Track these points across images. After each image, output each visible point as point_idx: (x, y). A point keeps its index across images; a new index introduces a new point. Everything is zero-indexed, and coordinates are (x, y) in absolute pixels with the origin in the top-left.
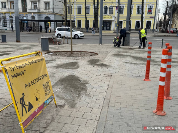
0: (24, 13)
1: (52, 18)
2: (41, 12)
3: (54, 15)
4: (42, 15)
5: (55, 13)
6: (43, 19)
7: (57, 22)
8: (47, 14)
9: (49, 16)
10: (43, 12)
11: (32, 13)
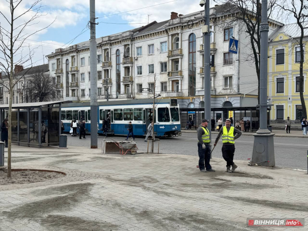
0: (191, 98)
1: (236, 103)
2: (217, 94)
3: (239, 98)
4: (218, 99)
5: (240, 94)
6: (220, 106)
7: (236, 112)
8: (227, 97)
9: (231, 100)
10: (221, 94)
11: (201, 97)
